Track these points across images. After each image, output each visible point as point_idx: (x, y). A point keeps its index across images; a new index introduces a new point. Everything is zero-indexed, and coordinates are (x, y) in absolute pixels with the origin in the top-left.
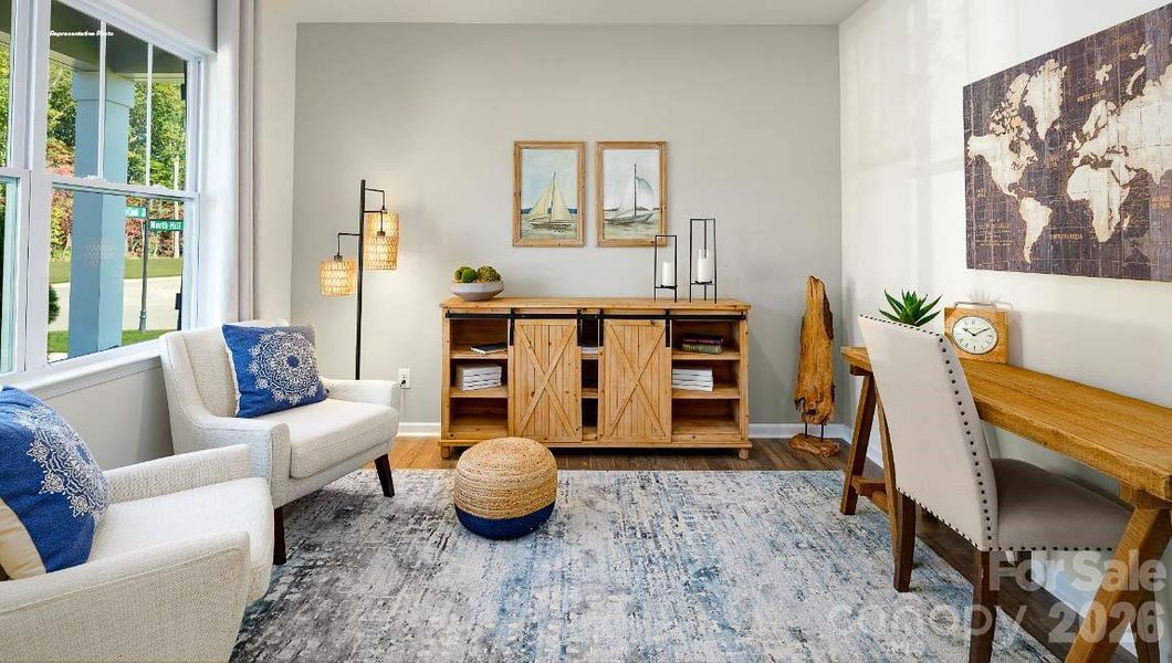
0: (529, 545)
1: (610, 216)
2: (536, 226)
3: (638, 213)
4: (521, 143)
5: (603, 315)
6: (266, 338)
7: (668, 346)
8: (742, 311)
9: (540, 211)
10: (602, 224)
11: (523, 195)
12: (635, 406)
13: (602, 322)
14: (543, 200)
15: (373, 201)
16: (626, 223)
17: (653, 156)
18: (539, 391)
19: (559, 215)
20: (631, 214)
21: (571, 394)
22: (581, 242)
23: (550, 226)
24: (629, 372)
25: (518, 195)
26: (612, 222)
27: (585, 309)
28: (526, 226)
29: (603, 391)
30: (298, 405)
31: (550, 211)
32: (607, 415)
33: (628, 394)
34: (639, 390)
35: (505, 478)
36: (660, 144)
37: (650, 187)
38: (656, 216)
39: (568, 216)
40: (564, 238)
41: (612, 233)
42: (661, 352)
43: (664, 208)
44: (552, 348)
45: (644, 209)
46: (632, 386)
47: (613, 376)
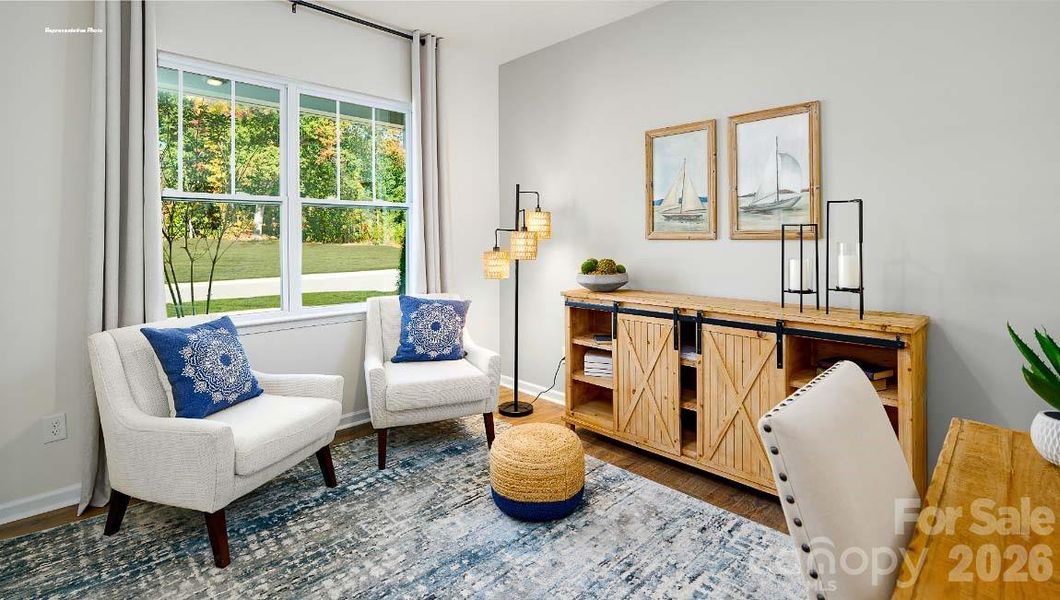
0: (522, 532)
1: (745, 203)
2: (668, 218)
3: (782, 197)
4: (651, 132)
5: (702, 318)
6: (424, 307)
7: (780, 367)
8: (898, 335)
9: (671, 202)
10: (736, 213)
11: (655, 187)
12: (738, 432)
13: (700, 327)
14: (674, 189)
15: (527, 202)
16: (766, 211)
17: (800, 124)
18: (639, 391)
19: (690, 205)
20: (771, 200)
21: (671, 400)
22: (712, 235)
23: (681, 218)
24: (731, 391)
25: (651, 185)
26: (748, 210)
27: (684, 310)
28: (658, 218)
29: (702, 406)
30: (435, 359)
31: (680, 201)
32: (707, 436)
33: (729, 417)
34: (742, 413)
35: (508, 460)
36: (807, 106)
37: (795, 162)
38: (806, 199)
39: (699, 205)
40: (695, 230)
41: (748, 223)
42: (771, 373)
43: (817, 186)
44: (651, 346)
45: (789, 192)
46: (734, 407)
47: (714, 392)
